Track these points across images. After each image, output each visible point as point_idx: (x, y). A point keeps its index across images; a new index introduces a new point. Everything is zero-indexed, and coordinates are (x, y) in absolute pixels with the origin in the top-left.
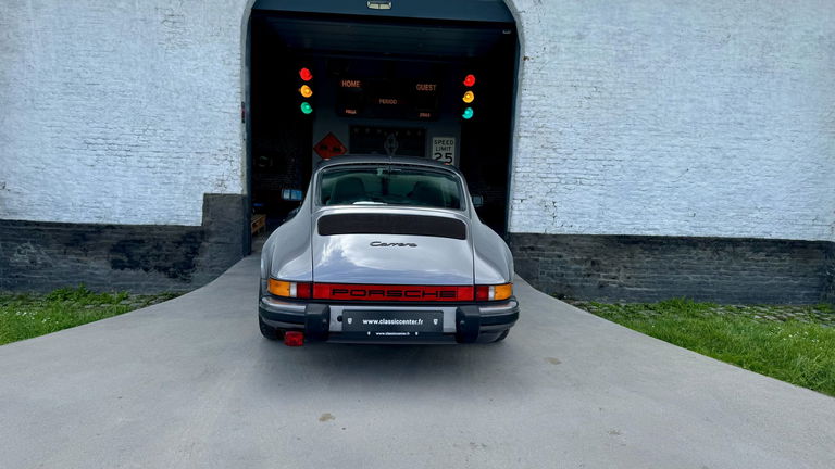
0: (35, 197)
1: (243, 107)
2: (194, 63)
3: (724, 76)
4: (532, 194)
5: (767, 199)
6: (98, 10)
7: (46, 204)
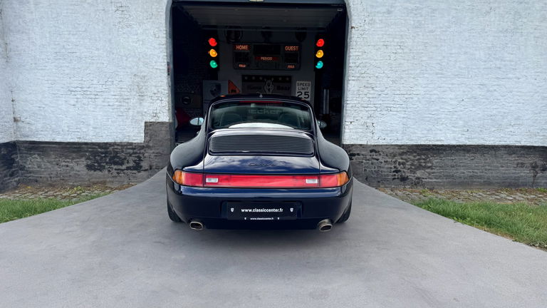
0: (39, 126)
1: (168, 65)
2: (136, 37)
3: (488, 36)
4: (357, 118)
5: (518, 118)
6: (75, 4)
7: (46, 130)
